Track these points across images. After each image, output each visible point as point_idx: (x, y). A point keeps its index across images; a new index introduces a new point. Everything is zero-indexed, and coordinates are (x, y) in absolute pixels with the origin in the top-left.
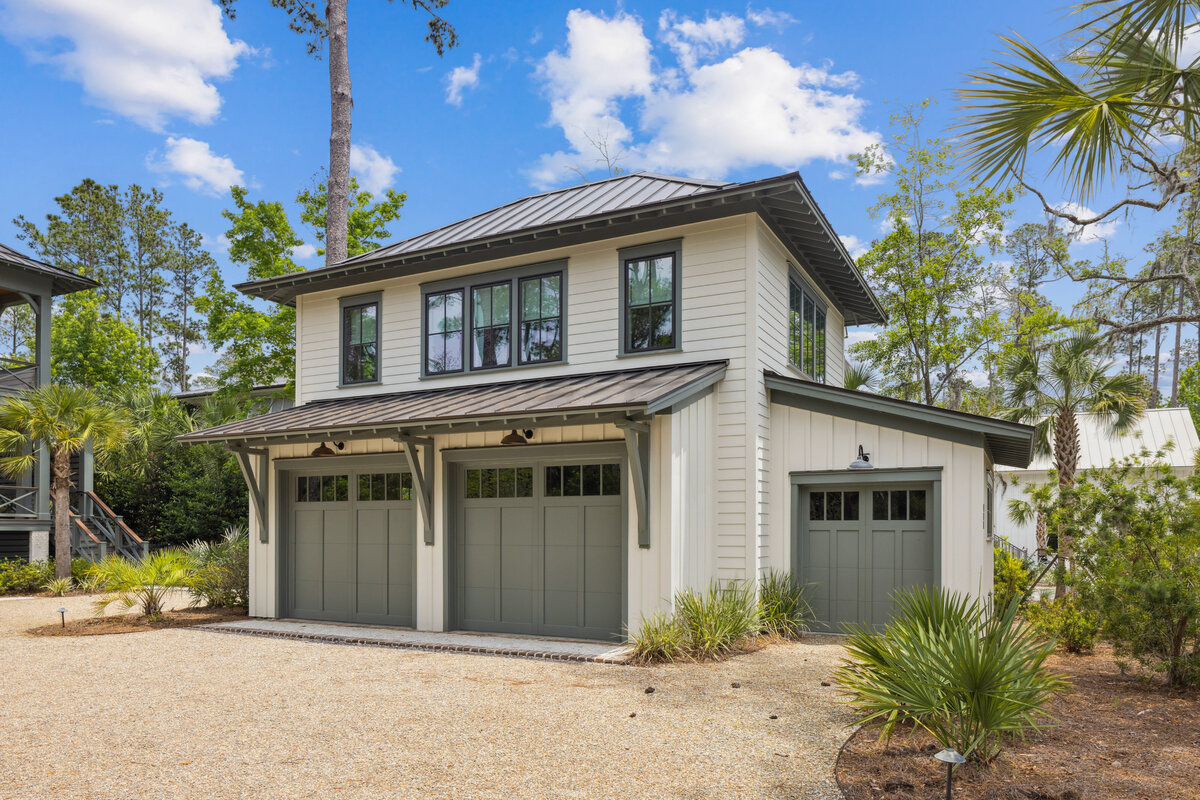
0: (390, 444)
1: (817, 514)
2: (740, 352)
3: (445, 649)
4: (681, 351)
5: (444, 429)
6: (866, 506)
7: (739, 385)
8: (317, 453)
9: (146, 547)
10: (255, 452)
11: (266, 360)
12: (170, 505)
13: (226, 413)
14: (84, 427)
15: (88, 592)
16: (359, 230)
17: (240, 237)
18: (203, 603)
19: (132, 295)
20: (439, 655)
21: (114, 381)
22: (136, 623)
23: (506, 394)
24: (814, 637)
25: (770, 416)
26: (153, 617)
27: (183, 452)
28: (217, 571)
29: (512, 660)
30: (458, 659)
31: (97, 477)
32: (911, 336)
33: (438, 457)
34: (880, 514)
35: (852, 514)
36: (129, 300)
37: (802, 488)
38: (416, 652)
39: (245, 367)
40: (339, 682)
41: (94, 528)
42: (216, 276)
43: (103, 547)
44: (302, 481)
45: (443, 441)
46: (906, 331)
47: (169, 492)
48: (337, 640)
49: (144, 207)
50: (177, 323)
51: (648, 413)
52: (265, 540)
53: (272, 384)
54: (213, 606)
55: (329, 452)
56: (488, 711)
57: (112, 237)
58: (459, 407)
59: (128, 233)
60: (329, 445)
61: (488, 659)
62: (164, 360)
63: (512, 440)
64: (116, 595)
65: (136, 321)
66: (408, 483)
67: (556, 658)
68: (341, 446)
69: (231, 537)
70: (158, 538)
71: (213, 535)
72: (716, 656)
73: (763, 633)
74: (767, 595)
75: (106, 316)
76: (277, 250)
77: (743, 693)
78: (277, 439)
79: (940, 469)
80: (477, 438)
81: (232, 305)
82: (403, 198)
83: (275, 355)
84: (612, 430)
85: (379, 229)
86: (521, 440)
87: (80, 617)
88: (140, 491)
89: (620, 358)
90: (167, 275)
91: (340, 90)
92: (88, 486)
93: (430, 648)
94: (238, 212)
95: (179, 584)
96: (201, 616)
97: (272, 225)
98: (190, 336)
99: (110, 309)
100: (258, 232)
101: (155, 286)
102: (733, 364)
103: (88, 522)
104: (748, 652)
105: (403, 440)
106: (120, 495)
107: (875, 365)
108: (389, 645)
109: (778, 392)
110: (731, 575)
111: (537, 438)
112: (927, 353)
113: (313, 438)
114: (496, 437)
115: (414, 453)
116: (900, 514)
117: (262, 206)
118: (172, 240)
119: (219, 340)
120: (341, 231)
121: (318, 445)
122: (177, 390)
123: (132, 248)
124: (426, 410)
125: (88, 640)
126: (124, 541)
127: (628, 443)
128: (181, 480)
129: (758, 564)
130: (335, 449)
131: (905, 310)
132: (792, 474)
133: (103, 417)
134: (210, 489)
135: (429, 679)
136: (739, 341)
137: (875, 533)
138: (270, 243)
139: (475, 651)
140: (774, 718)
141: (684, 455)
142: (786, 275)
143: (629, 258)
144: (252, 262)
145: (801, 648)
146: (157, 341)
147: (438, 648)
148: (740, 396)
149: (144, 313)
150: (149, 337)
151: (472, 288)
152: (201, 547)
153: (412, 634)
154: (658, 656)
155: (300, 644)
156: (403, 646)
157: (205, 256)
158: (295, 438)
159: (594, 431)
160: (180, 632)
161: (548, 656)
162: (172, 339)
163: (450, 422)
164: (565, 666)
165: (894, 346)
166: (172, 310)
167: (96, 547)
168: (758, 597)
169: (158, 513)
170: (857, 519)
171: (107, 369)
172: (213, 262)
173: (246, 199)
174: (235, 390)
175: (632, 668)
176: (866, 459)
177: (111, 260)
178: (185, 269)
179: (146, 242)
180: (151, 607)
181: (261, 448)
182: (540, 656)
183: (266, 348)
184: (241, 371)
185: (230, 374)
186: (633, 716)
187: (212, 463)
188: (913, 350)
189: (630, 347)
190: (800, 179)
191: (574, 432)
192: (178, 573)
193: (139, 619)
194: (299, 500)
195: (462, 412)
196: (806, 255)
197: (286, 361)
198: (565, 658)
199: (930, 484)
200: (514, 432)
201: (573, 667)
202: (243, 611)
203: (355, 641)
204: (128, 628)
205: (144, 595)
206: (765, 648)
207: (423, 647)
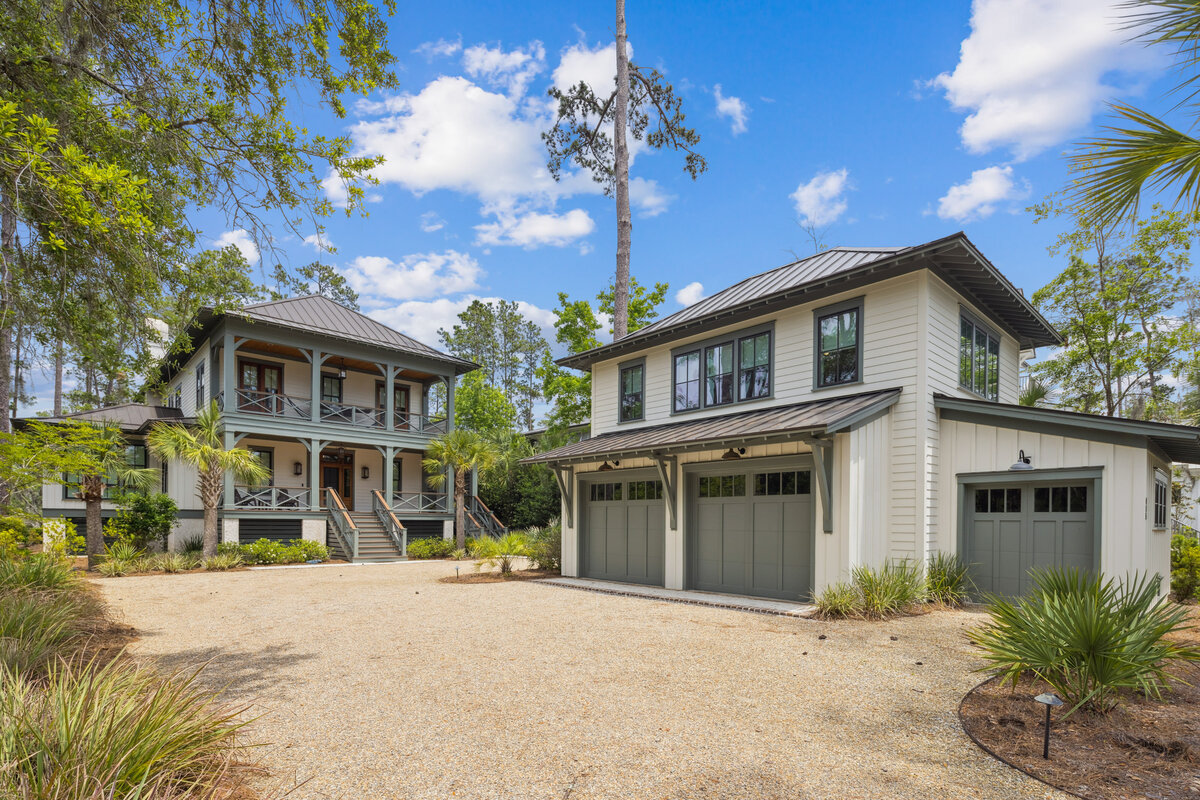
0: (648, 461)
1: (981, 506)
2: (912, 381)
3: (681, 601)
4: (862, 383)
5: (681, 450)
6: (1028, 501)
7: (911, 407)
8: (602, 469)
9: (506, 530)
10: (566, 469)
11: (578, 408)
12: (520, 504)
13: (554, 443)
14: (472, 456)
15: (474, 558)
16: (636, 314)
17: (562, 326)
18: (536, 566)
19: (500, 371)
20: (677, 605)
21: (490, 427)
22: (496, 577)
23: (727, 423)
24: (977, 607)
25: (940, 430)
26: (507, 574)
27: (527, 468)
28: (543, 546)
29: (726, 611)
30: (689, 609)
31: (480, 487)
32: (1091, 353)
33: (680, 469)
34: (1042, 506)
35: (1015, 507)
36: (499, 375)
37: (967, 487)
38: (661, 602)
39: (564, 414)
40: (609, 618)
41: (478, 519)
42: (548, 354)
43: (483, 530)
44: (594, 487)
45: (683, 458)
46: (1087, 349)
47: (520, 496)
48: (612, 593)
49: (507, 314)
50: (526, 386)
51: (827, 432)
52: (571, 526)
53: (582, 423)
54: (542, 568)
55: (610, 468)
56: (702, 643)
57: (489, 336)
58: (692, 434)
59: (498, 331)
60: (610, 463)
61: (710, 609)
62: (519, 411)
63: (730, 456)
64: (486, 560)
65: (503, 387)
66: (660, 487)
67: (758, 611)
68: (617, 464)
69: (552, 524)
70: (514, 525)
71: (542, 523)
72: (883, 616)
73: (930, 601)
74: (935, 572)
75: (486, 386)
76: (586, 333)
77: (899, 644)
78: (577, 460)
79: (1102, 468)
80: (706, 455)
81: (557, 373)
82: (666, 287)
83: (583, 404)
84: (803, 446)
85: (650, 312)
86: (737, 455)
87: (468, 573)
88: (503, 496)
89: (814, 391)
90: (520, 356)
91: (623, 220)
92: (475, 493)
93: (672, 600)
94: (562, 310)
95: (520, 554)
96: (535, 574)
97: (582, 316)
98: (534, 395)
99: (488, 382)
100: (574, 322)
101: (514, 364)
102: (906, 390)
103: (475, 515)
104: (912, 615)
105: (655, 458)
106: (493, 498)
107: (1054, 381)
108: (645, 597)
109: (946, 410)
110: (904, 555)
111: (749, 453)
112: (1108, 367)
113: (599, 458)
114: (718, 454)
115: (664, 467)
116: (1061, 507)
117: (576, 305)
118: (523, 333)
119: (549, 396)
120: (624, 317)
121: (602, 463)
122: (526, 430)
123: (501, 341)
124: (672, 437)
125: (470, 586)
126: (494, 527)
127: (815, 456)
128: (526, 488)
129: (927, 547)
130: (613, 466)
131: (1084, 331)
132: (959, 476)
133: (482, 449)
134: (543, 494)
135: (666, 620)
136: (912, 372)
137: (1037, 524)
138: (582, 329)
139: (701, 603)
140: (920, 664)
141: (862, 462)
142: (957, 314)
143: (821, 316)
144: (570, 342)
145: (962, 615)
146: (515, 399)
147: (676, 600)
148: (912, 415)
149: (508, 382)
150: (510, 397)
151: (740, 340)
152: (535, 530)
153: (660, 590)
154: (836, 614)
155: (590, 594)
156: (653, 598)
157: (543, 341)
158: (588, 459)
159: (791, 447)
160: (521, 583)
161: (752, 610)
162: (524, 397)
163: (685, 445)
164: (763, 617)
165: (1074, 363)
166: (523, 379)
167: (479, 531)
168: (926, 573)
169: (513, 509)
170: (1019, 511)
171: (487, 419)
172: (547, 345)
173: (567, 300)
174: (558, 428)
175: (814, 621)
176: (1027, 461)
177: (489, 350)
178: (530, 350)
179: (509, 336)
180: (506, 567)
181: (568, 466)
182: (746, 609)
183: (578, 399)
184: (562, 415)
185: (556, 418)
186: (805, 654)
187: (545, 476)
188: (1094, 365)
189: (821, 384)
190: (965, 237)
191: (775, 449)
192: (520, 547)
193: (499, 575)
194: (592, 500)
195: (693, 438)
196: (978, 296)
197: (587, 409)
198: (764, 611)
199: (1092, 481)
200: (731, 450)
201: (769, 617)
202: (557, 573)
203: (624, 594)
204: (492, 580)
205: (501, 560)
206: (929, 613)
207: (667, 600)
